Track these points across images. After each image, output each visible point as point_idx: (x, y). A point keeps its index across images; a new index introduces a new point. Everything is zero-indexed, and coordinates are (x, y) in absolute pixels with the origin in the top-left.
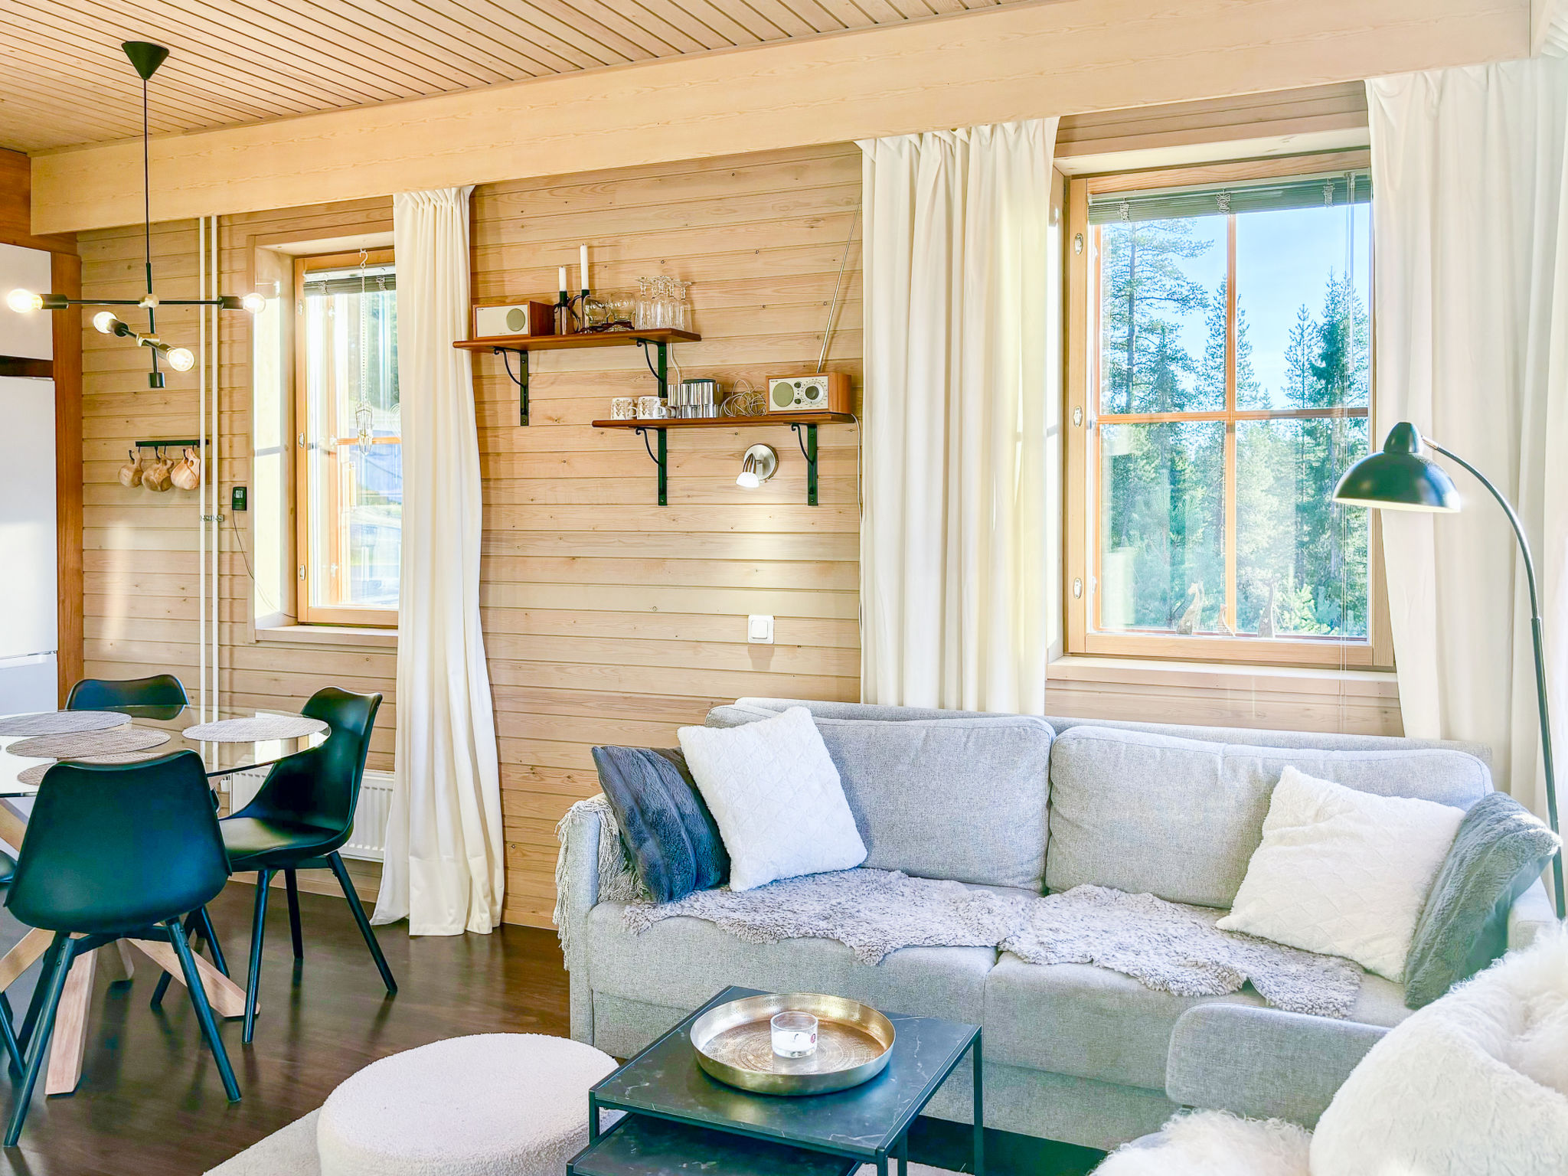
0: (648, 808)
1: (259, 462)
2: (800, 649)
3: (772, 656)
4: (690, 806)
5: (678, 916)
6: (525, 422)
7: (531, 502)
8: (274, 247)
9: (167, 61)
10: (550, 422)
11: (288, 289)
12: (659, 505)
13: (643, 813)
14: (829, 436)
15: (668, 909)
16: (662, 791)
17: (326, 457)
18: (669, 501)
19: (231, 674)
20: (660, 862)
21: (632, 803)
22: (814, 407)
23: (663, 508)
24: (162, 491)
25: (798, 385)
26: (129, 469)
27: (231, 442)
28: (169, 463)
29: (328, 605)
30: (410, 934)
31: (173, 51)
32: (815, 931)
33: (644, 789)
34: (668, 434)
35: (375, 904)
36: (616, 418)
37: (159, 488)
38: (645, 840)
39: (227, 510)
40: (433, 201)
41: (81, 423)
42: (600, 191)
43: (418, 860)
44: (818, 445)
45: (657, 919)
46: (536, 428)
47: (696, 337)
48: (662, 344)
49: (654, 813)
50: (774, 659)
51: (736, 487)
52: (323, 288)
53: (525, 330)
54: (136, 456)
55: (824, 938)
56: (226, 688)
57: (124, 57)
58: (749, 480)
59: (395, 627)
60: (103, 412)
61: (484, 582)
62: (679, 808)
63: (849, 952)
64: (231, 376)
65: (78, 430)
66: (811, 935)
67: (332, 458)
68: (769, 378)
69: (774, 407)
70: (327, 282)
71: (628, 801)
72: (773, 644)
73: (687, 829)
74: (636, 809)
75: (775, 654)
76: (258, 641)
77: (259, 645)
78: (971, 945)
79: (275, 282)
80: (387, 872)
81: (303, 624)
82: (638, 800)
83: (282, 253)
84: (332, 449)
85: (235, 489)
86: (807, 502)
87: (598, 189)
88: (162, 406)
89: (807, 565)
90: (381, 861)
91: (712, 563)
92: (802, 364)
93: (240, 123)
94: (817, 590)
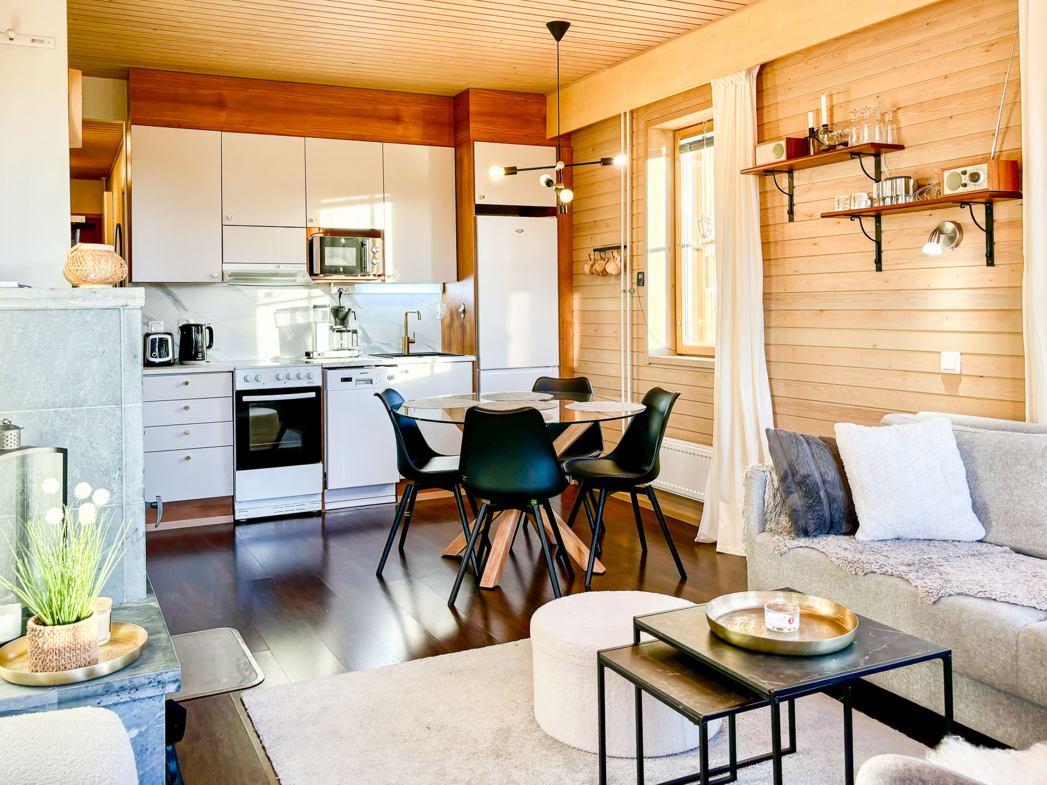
0: (797, 472)
1: (651, 257)
2: (981, 379)
3: (960, 383)
4: (832, 475)
5: (807, 547)
6: (791, 220)
7: (795, 273)
8: (659, 126)
9: (570, 28)
10: (807, 218)
11: (670, 152)
12: (877, 271)
13: (793, 475)
14: (1002, 210)
15: (803, 541)
16: (812, 463)
17: (696, 252)
18: (883, 268)
19: (638, 383)
20: (800, 509)
21: (787, 468)
22: (977, 188)
23: (879, 273)
24: (603, 276)
25: (964, 173)
26: (588, 264)
27: (637, 245)
28: (606, 260)
29: (697, 344)
30: (717, 550)
31: (572, 23)
32: (893, 571)
33: (797, 460)
34: (882, 219)
35: (698, 528)
36: (837, 210)
37: (601, 274)
38: (791, 493)
39: (635, 286)
40: (734, 83)
41: (572, 241)
42: (837, 56)
43: (725, 504)
44: (994, 219)
45: (792, 547)
46: (798, 223)
47: (900, 147)
48: (877, 155)
49: (801, 476)
50: (961, 385)
51: (925, 256)
52: (688, 148)
53: (784, 157)
54: (592, 257)
55: (899, 577)
56: (635, 391)
57: (548, 31)
58: (934, 248)
59: (713, 357)
60: (581, 234)
61: (767, 327)
62: (822, 476)
63: (913, 589)
64: (637, 206)
65: (571, 243)
66: (890, 573)
67: (700, 252)
68: (943, 170)
69: (947, 191)
70: (690, 144)
71: (785, 466)
72: (960, 374)
73: (826, 491)
74: (789, 471)
75: (962, 382)
76: (650, 363)
77: (651, 365)
78: (1020, 604)
79: (662, 148)
80: (706, 508)
81: (680, 355)
82: (791, 466)
83: (666, 130)
84: (700, 247)
85: (639, 273)
86: (985, 263)
87: (836, 55)
88: (606, 228)
89: (986, 313)
90: (703, 502)
91: (914, 313)
92: (981, 157)
93: (633, 56)
94: (996, 333)
